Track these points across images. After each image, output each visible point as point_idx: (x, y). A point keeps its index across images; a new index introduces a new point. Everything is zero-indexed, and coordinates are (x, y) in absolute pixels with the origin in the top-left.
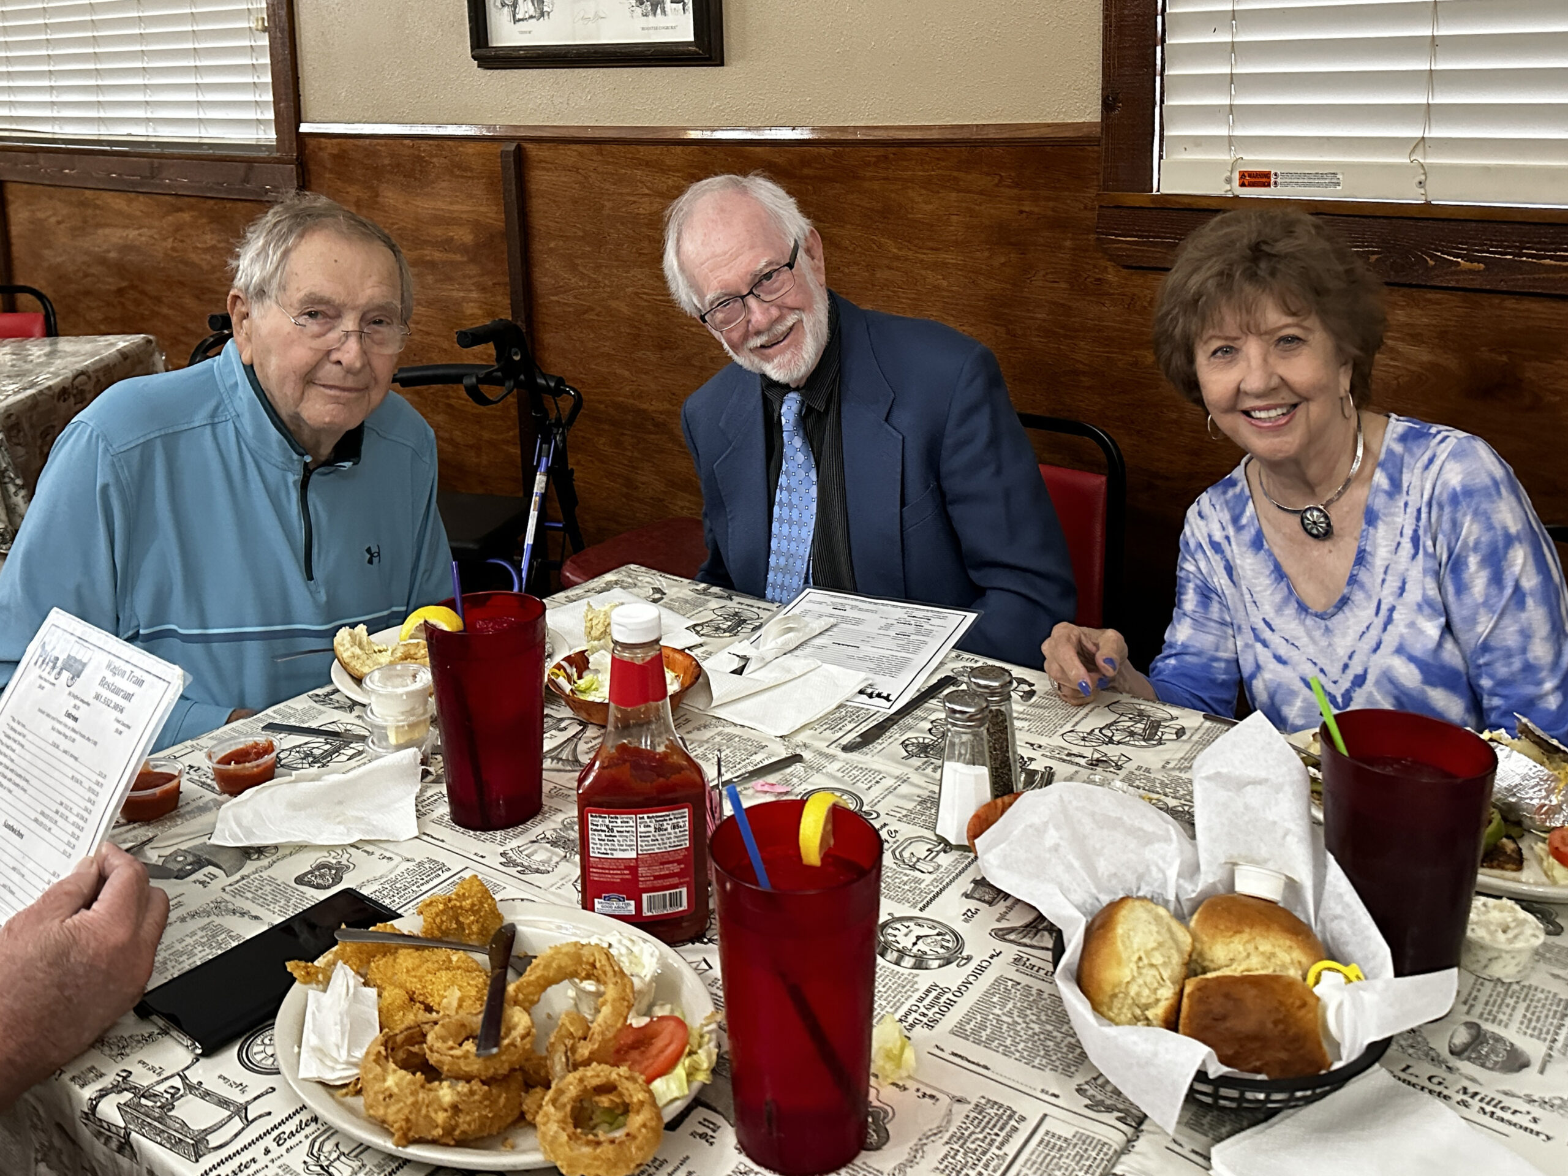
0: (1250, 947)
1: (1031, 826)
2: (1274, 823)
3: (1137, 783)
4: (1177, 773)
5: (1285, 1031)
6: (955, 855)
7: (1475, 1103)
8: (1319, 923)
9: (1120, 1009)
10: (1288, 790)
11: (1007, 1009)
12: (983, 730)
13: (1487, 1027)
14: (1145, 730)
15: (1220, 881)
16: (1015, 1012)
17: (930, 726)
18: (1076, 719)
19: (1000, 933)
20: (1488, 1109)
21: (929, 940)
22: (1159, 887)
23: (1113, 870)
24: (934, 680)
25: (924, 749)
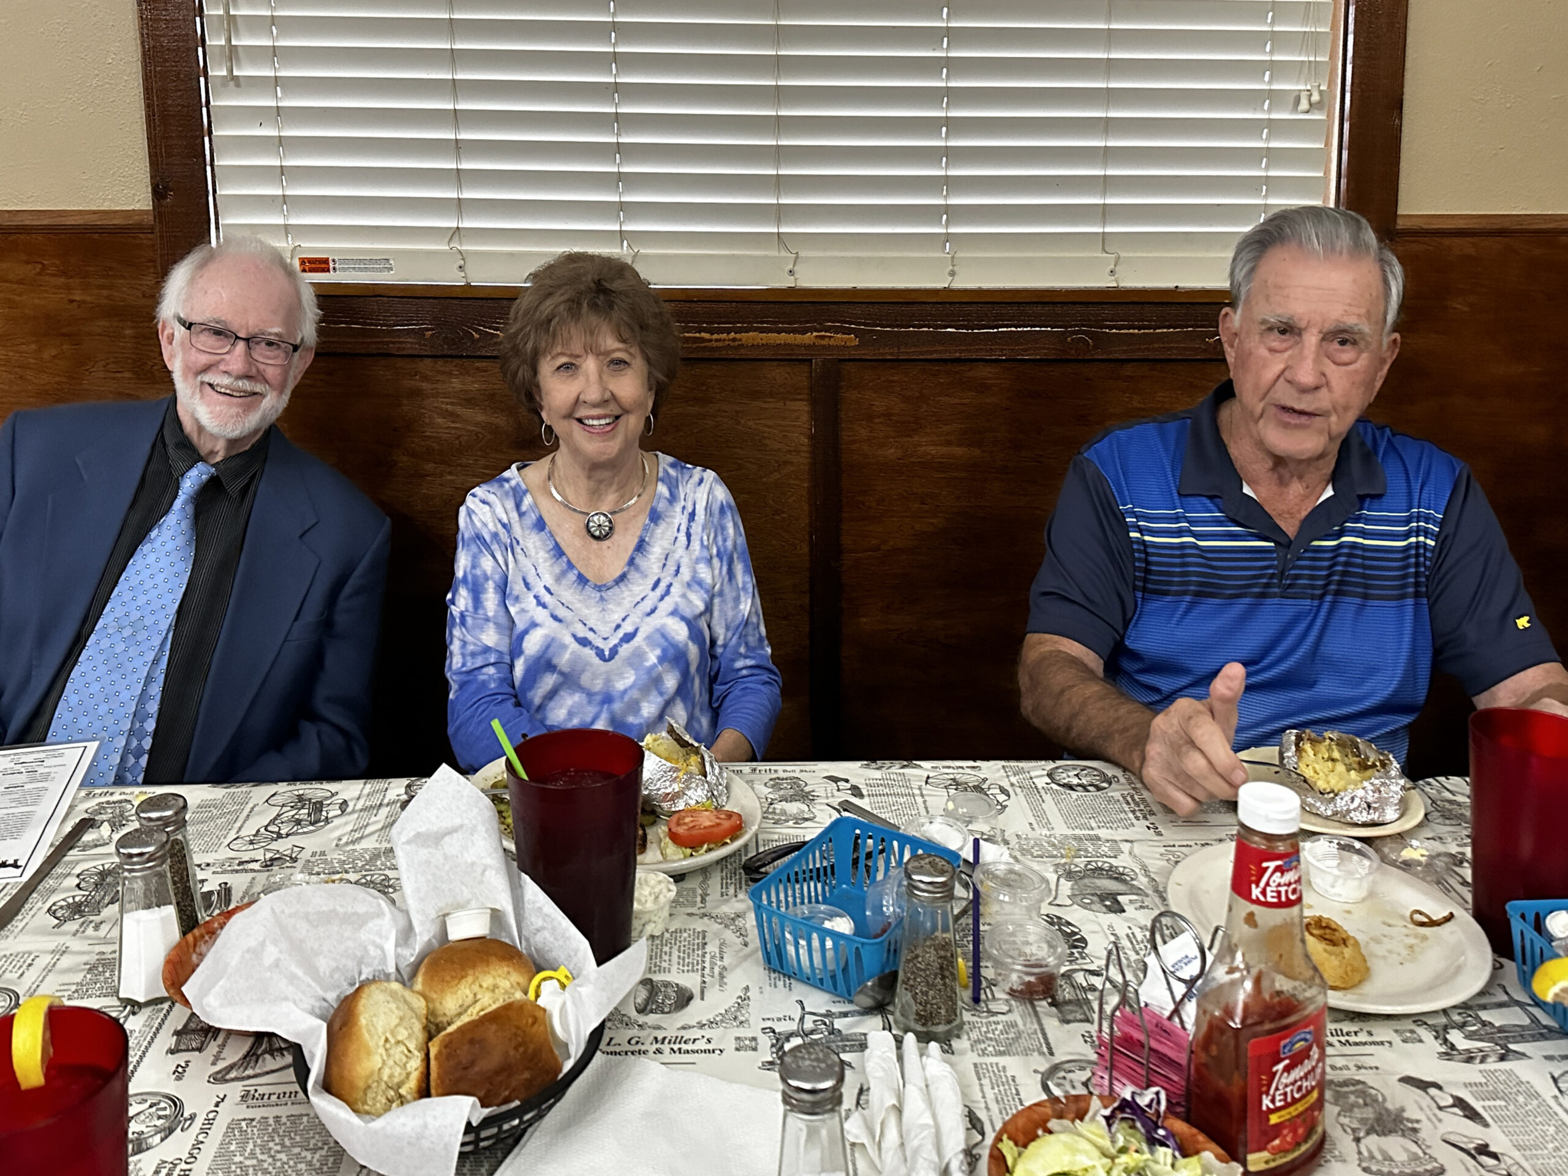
0: (476, 988)
1: (248, 951)
2: (473, 864)
3: (316, 869)
4: (351, 847)
5: (525, 1052)
6: (146, 1012)
7: (666, 1048)
8: (523, 941)
9: (374, 1099)
10: (481, 829)
11: (248, 1150)
12: (166, 867)
13: (656, 978)
14: (309, 815)
15: (434, 937)
16: (258, 1151)
17: (77, 881)
18: (238, 825)
19: (220, 1076)
20: (676, 1047)
21: (142, 1117)
22: (379, 964)
23: (333, 964)
24: (68, 828)
25: (76, 909)
